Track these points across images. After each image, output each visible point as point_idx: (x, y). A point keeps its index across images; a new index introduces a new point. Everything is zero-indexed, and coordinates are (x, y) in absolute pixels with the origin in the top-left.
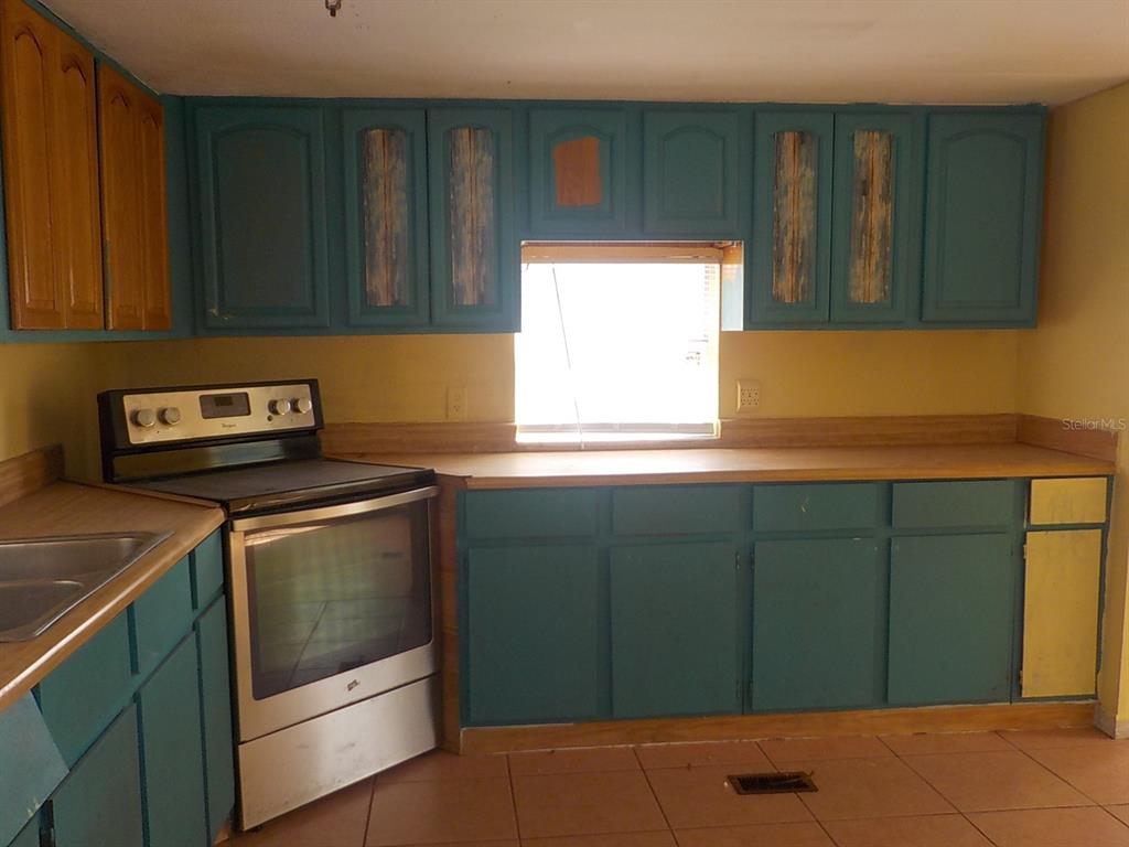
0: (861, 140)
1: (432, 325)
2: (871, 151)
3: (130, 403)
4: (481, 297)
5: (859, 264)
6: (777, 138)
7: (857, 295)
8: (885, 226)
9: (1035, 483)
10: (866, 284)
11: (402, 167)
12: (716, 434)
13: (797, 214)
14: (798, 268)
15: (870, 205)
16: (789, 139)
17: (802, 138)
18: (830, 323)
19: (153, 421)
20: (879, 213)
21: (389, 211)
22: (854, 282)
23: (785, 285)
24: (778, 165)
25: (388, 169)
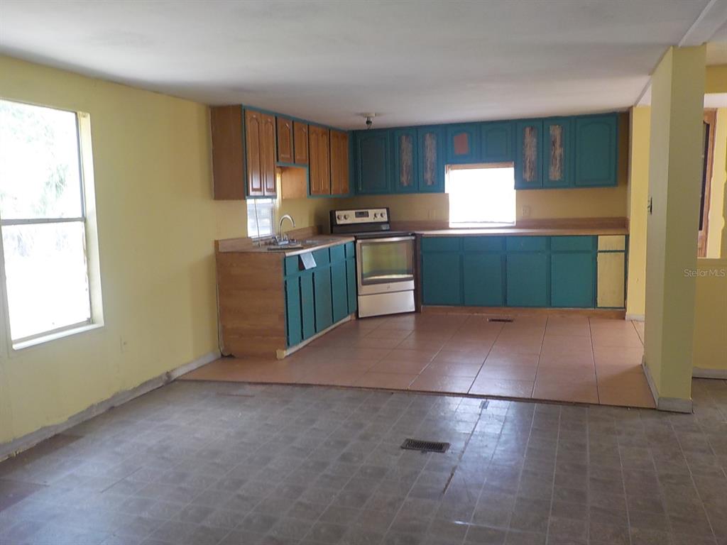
0: (552, 128)
1: (419, 191)
2: (556, 132)
3: (337, 213)
4: (433, 183)
5: (552, 168)
6: (524, 130)
7: (552, 178)
8: (561, 155)
9: (599, 237)
10: (555, 174)
11: (411, 146)
12: (515, 224)
13: (531, 152)
14: (532, 170)
15: (555, 149)
16: (528, 130)
17: (532, 129)
18: (543, 187)
19: (343, 218)
20: (559, 151)
21: (407, 158)
22: (550, 174)
23: (527, 176)
24: (524, 137)
25: (407, 146)
